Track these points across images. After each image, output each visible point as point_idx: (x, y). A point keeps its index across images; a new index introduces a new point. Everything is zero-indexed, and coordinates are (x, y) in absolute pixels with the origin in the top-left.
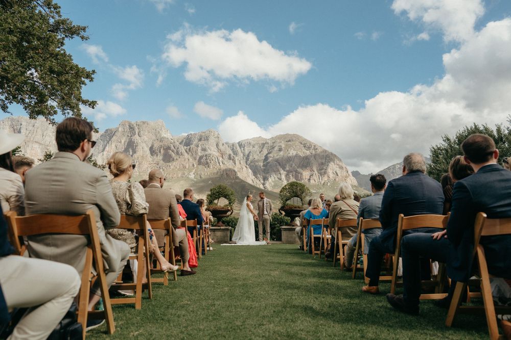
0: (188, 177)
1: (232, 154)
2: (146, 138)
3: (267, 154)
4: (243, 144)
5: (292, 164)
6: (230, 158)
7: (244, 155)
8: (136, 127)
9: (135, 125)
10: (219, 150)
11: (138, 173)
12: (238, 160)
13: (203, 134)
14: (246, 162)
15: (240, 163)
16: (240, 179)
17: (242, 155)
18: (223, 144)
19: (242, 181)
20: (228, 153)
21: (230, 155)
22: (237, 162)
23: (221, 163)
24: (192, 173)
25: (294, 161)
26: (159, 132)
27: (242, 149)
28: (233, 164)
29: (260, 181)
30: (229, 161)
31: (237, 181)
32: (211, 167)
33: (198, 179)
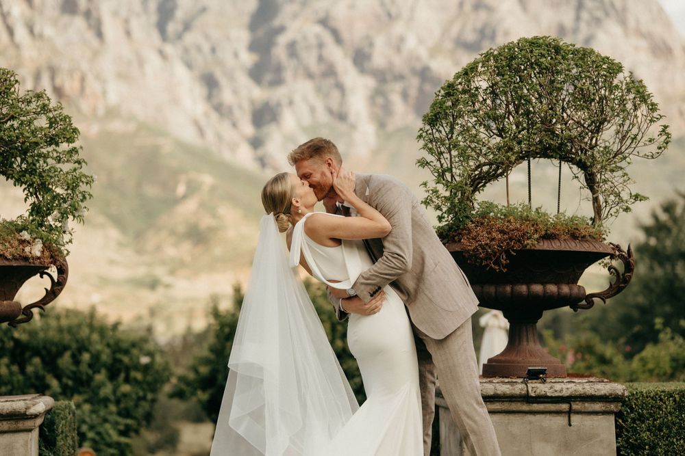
5: (402, 39)
12: (115, 14)
14: (161, 28)
15: (128, 33)
16: (131, 118)
22: (111, 29)
23: (21, 33)
25: (411, 19)
28: (90, 36)
29: (234, 125)
30: (66, 19)
31: (116, 126)
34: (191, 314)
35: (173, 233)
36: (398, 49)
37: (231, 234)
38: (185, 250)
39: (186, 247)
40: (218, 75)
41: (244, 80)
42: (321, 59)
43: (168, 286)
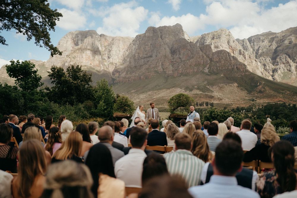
0: (203, 72)
1: (242, 50)
2: (167, 40)
3: (276, 48)
4: (252, 39)
6: (240, 53)
7: (253, 50)
8: (159, 32)
9: (158, 30)
10: (230, 47)
11: (162, 70)
12: (248, 54)
13: (216, 34)
14: (256, 56)
15: (250, 57)
17: (252, 50)
18: (234, 41)
19: (251, 73)
20: (238, 49)
21: (240, 51)
22: (247, 57)
23: (232, 59)
24: (206, 68)
26: (177, 35)
27: (252, 44)
28: (243, 58)
29: (269, 73)
30: (240, 56)
31: (247, 73)
32: (223, 62)
33: (211, 73)
34: (259, 106)
35: (257, 92)
37: (267, 92)
38: (259, 95)
39: (259, 94)
40: (266, 64)
41: (271, 65)
42: (286, 60)
43: (256, 101)
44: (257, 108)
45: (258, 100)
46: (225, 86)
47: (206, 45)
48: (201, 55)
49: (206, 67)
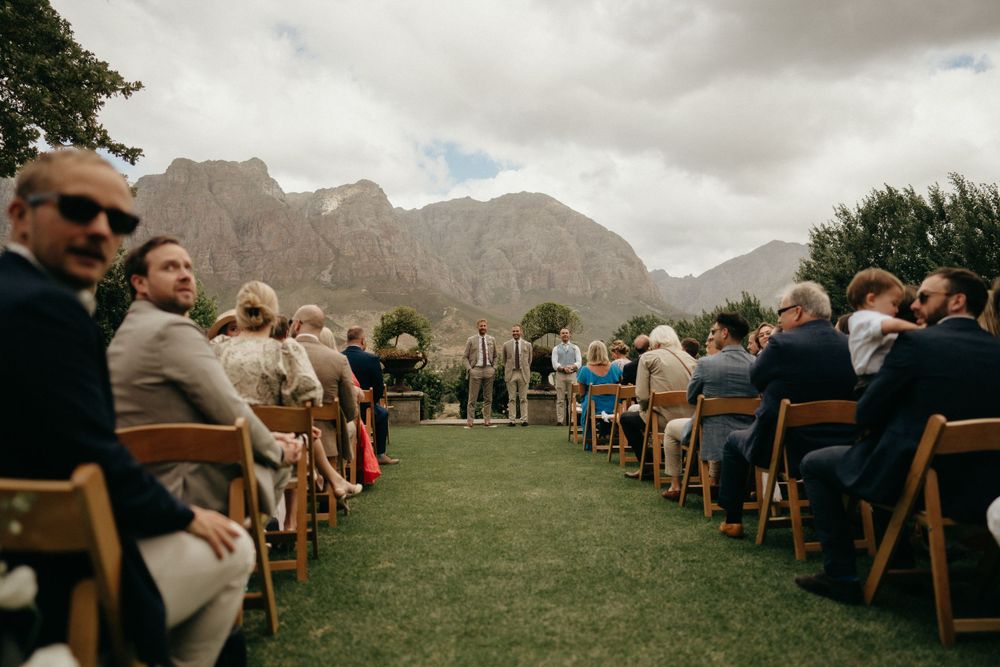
0: (318, 280)
1: (409, 233)
2: (227, 197)
4: (432, 211)
5: (531, 256)
6: (405, 241)
7: (433, 236)
8: (205, 175)
9: (202, 170)
10: (383, 225)
11: (213, 273)
12: (421, 244)
13: (349, 191)
14: (439, 251)
15: (426, 252)
16: (426, 284)
17: (429, 235)
18: (391, 212)
19: (430, 288)
21: (405, 235)
22: (420, 250)
23: (386, 251)
24: (326, 273)
26: (254, 186)
27: (430, 222)
29: (466, 288)
31: (420, 288)
32: (366, 260)
33: (337, 284)
34: (448, 361)
35: (441, 330)
36: (531, 259)
37: (464, 330)
38: (446, 337)
39: (446, 335)
44: (444, 366)
45: (445, 349)
46: (371, 315)
47: (326, 217)
48: (313, 239)
49: (324, 269)
